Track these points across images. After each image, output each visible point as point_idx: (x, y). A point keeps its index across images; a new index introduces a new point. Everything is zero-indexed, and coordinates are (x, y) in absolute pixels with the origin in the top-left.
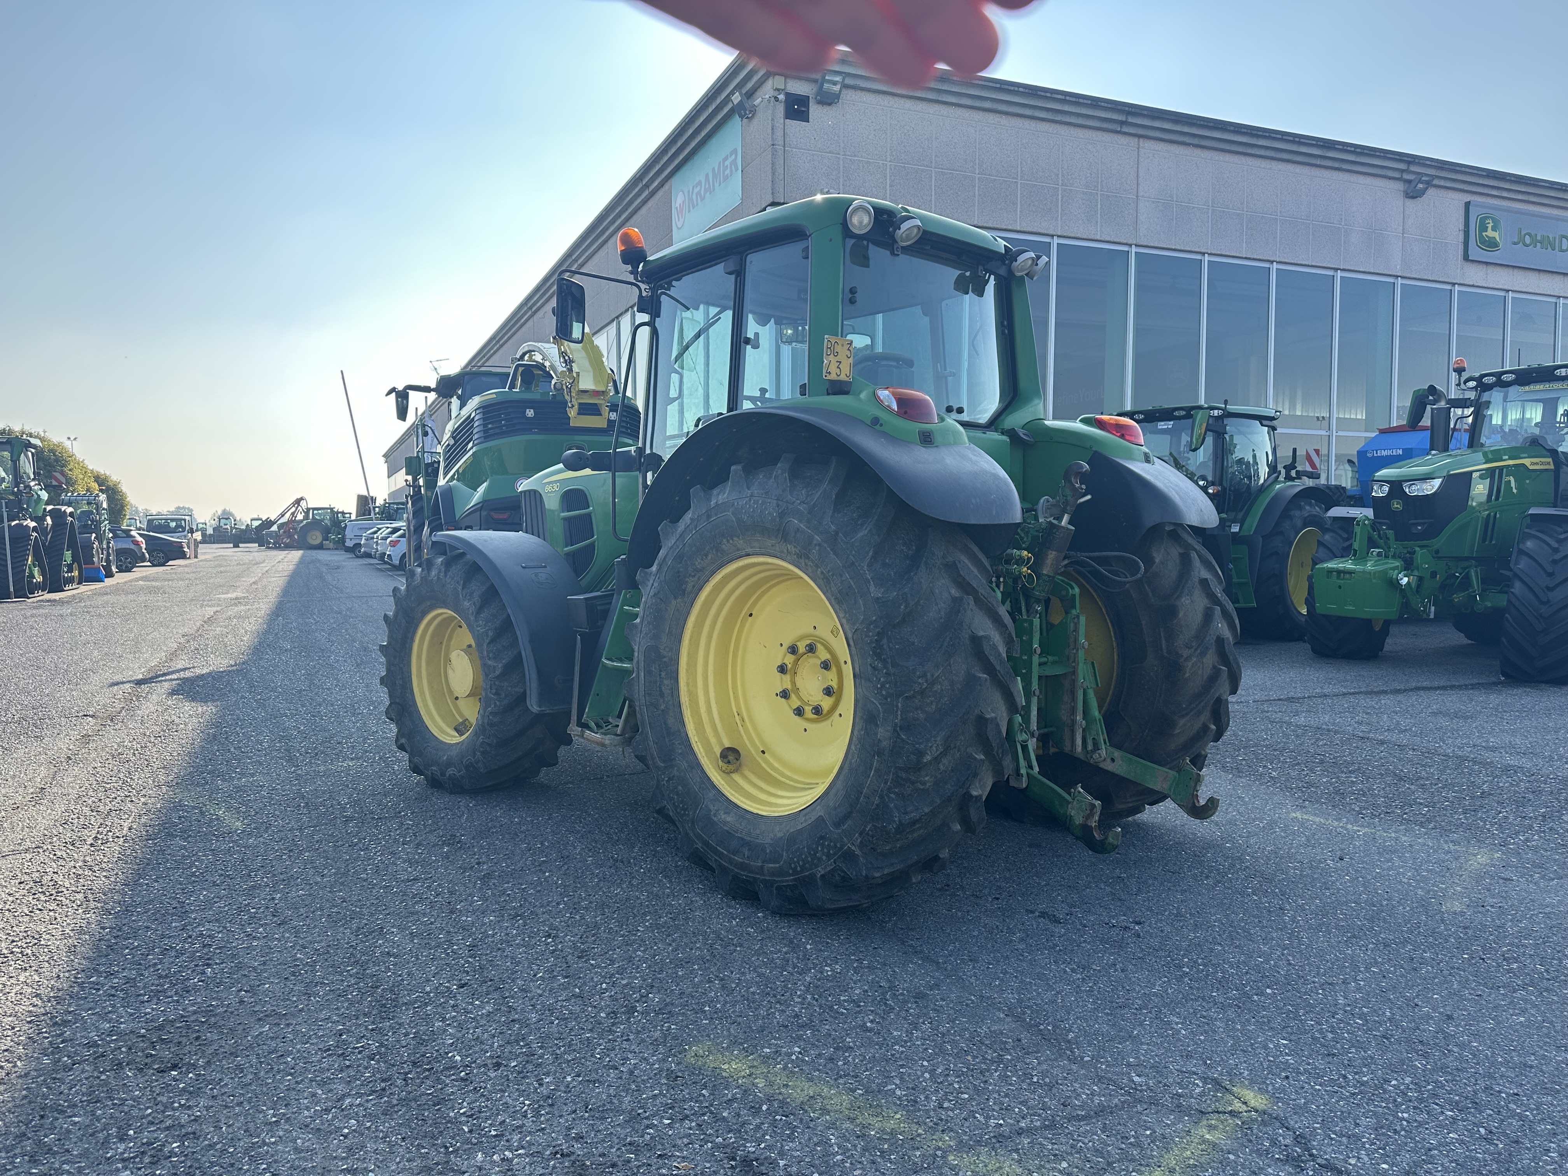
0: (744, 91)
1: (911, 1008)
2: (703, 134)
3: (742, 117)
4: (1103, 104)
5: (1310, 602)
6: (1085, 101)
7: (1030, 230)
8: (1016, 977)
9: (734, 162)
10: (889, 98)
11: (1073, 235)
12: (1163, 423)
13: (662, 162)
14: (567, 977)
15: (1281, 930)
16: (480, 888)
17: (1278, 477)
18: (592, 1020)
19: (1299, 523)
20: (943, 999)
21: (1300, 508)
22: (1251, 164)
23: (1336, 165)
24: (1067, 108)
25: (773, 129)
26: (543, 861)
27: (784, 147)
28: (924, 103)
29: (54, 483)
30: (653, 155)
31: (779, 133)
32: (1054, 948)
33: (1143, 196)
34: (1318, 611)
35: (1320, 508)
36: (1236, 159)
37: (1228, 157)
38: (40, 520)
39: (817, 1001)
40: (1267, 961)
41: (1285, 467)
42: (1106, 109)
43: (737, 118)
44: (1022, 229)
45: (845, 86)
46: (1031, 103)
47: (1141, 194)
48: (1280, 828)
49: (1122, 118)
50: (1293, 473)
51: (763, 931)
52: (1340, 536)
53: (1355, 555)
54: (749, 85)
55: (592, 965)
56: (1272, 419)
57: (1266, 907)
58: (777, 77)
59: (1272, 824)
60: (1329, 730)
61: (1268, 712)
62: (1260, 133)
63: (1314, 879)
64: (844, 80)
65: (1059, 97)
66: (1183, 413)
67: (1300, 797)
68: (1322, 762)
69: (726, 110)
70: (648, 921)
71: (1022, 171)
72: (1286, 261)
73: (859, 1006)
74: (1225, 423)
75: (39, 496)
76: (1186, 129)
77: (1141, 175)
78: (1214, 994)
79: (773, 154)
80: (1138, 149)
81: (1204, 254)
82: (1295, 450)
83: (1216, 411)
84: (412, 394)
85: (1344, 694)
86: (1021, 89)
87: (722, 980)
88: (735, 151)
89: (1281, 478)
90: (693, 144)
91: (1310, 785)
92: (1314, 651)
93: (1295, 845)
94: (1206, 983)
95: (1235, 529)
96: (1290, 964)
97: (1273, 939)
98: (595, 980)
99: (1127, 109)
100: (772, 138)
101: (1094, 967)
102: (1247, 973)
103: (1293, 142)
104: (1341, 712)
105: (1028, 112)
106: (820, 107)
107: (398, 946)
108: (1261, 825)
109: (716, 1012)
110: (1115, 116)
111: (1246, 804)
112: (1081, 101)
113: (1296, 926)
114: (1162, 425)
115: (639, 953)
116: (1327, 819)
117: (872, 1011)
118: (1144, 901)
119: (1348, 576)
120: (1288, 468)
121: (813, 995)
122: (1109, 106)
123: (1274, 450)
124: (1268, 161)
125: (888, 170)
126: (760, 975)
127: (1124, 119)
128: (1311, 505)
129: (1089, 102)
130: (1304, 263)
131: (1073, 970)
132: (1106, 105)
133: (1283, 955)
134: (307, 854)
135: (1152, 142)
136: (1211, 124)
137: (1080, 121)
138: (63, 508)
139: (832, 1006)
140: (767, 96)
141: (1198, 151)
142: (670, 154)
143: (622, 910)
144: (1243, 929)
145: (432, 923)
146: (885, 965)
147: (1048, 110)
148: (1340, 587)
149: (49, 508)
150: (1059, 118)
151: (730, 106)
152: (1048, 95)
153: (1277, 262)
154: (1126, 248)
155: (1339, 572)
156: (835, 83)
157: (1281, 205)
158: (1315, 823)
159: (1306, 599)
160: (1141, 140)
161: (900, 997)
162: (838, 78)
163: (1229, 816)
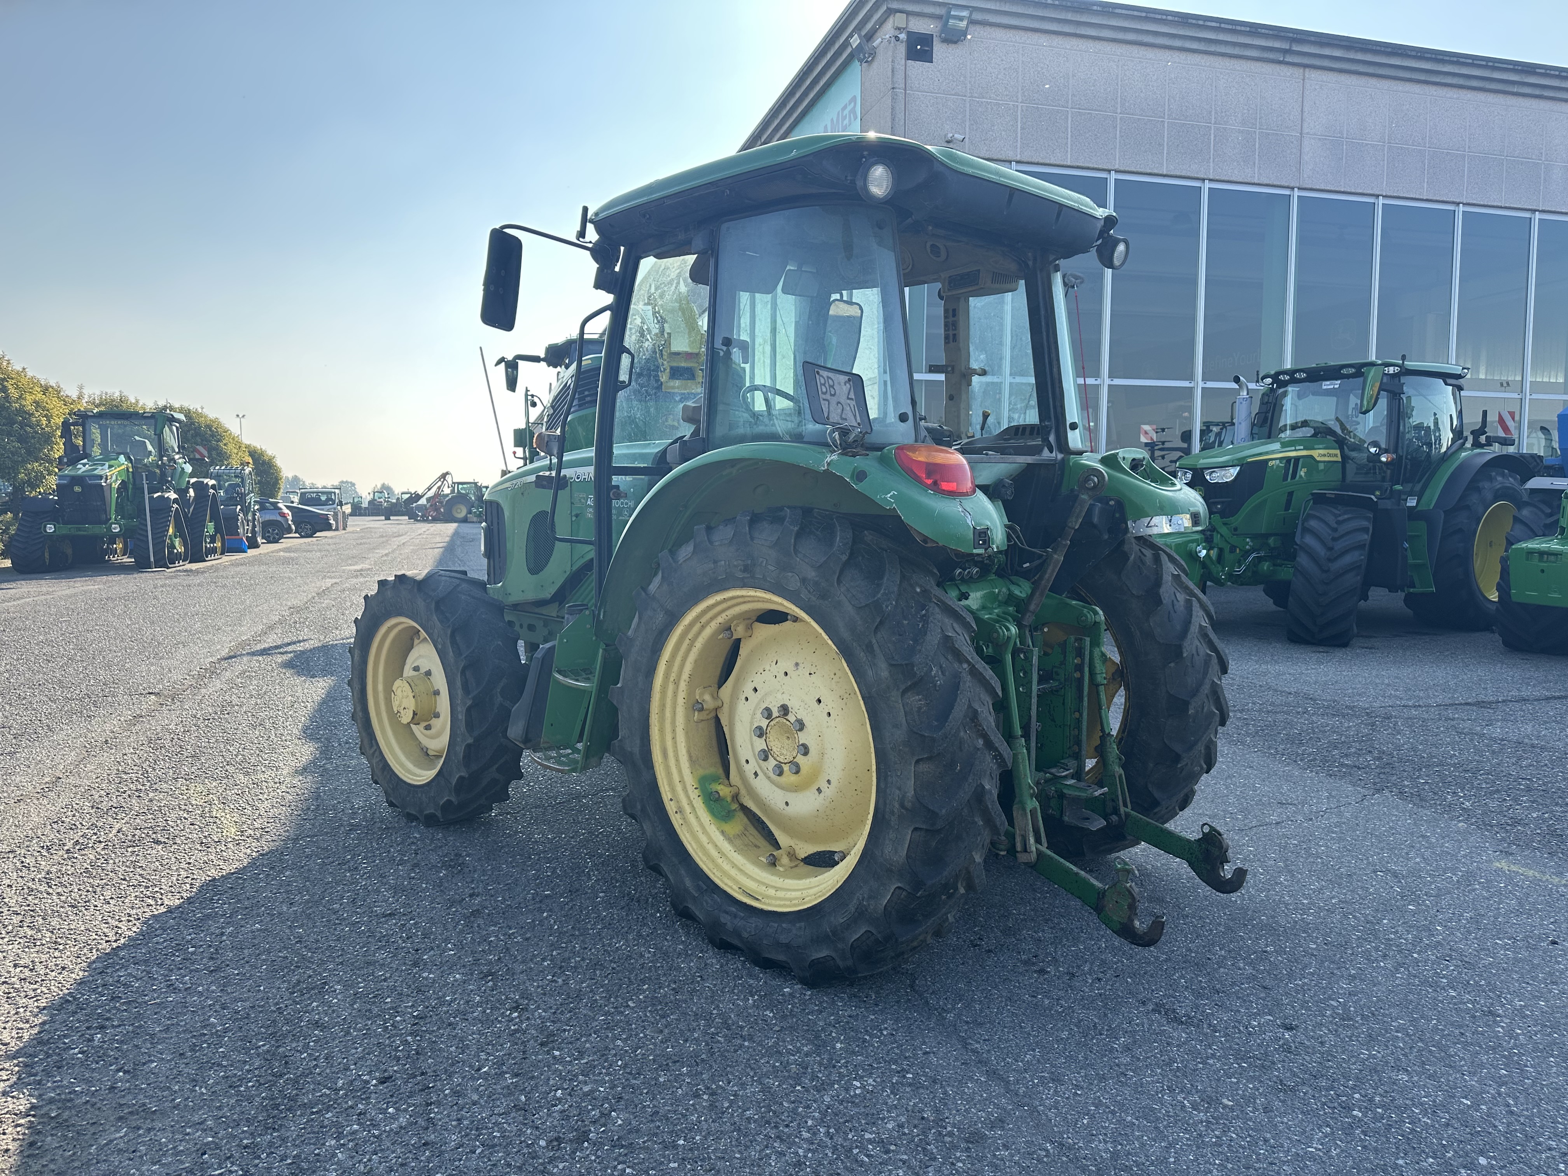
0: (863, 33)
1: (958, 1160)
2: (822, 83)
3: (861, 61)
4: (1263, 31)
5: (1503, 588)
6: (1243, 28)
7: (1178, 174)
8: (1113, 1113)
9: (853, 111)
10: (1022, 33)
11: (1226, 178)
12: (1328, 383)
13: (781, 116)
14: (517, 1075)
15: (1494, 1049)
16: (462, 931)
17: (1464, 444)
18: (525, 1151)
19: (1489, 496)
20: (1006, 1147)
21: (1491, 479)
22: (1435, 93)
23: (1537, 92)
24: (1221, 37)
25: (893, 71)
26: (547, 896)
27: (905, 90)
28: (1060, 38)
29: (198, 456)
30: (771, 110)
31: (900, 76)
32: (1169, 1064)
33: (1308, 133)
34: (1514, 599)
35: (1515, 479)
36: (1417, 88)
37: (1409, 87)
38: (182, 492)
39: (831, 1138)
40: (1476, 1106)
41: (1472, 432)
42: (1266, 36)
43: (857, 63)
44: (1169, 173)
45: (972, 22)
46: (1181, 32)
47: (1305, 131)
48: (1480, 883)
49: (1285, 46)
50: (1483, 439)
51: (784, 1017)
52: (1543, 511)
53: (1562, 533)
54: (869, 26)
55: (554, 1057)
56: (1459, 377)
57: (1469, 1009)
58: (898, 14)
59: (1469, 877)
60: (1533, 746)
61: (1453, 719)
62: (1448, 58)
63: (1534, 967)
64: (971, 14)
65: (1214, 24)
66: (1352, 371)
67: (1503, 839)
68: (1529, 789)
69: (845, 56)
70: (644, 991)
71: (1169, 110)
72: (1475, 202)
73: (887, 1152)
74: (1402, 381)
75: (183, 469)
76: (1360, 56)
77: (1306, 109)
78: (1401, 1162)
79: (893, 98)
80: (1304, 80)
81: (1377, 196)
82: (1485, 413)
83: (1391, 368)
84: (521, 363)
85: (1547, 699)
86: (1170, 18)
87: (713, 1094)
88: (854, 99)
89: (1468, 445)
90: (811, 95)
91: (1517, 822)
92: (1506, 643)
93: (1502, 911)
94: (1388, 1139)
95: (1412, 502)
96: (1512, 1113)
97: (1482, 1066)
98: (551, 1082)
99: (1291, 35)
100: (893, 81)
101: (1225, 1101)
102: (1447, 1125)
103: (1486, 67)
104: (1546, 722)
105: (1178, 43)
106: (944, 46)
107: (333, 1011)
108: (1455, 879)
109: (691, 1149)
110: (1277, 44)
111: (1431, 846)
112: (1239, 28)
113: (1515, 1044)
114: (1327, 385)
115: (619, 1042)
116: (1544, 873)
117: (904, 1162)
118: (1297, 992)
119: (1552, 558)
120: (1476, 434)
121: (829, 1127)
122: (1271, 32)
123: (1460, 414)
124: (1455, 90)
125: (1019, 114)
126: (765, 1089)
127: (1288, 47)
128: (1503, 475)
129: (1248, 29)
130: (1495, 204)
131: (1195, 1106)
132: (1267, 32)
133: (1500, 1094)
134: (287, 873)
135: (1319, 72)
136: (1389, 50)
137: (1237, 51)
138: (206, 481)
139: (851, 1149)
140: (887, 36)
141: (1373, 81)
142: (788, 108)
143: (618, 972)
144: (1438, 1045)
145: (385, 980)
146: (935, 1082)
147: (1199, 40)
148: (1543, 571)
149: (193, 480)
150: (1212, 48)
151: (849, 50)
152: (1201, 22)
153: (1464, 204)
154: (1287, 192)
155: (1542, 553)
156: (961, 19)
157: (1470, 138)
158: (1527, 877)
159: (1498, 584)
160: (1307, 70)
161: (948, 1139)
162: (965, 13)
163: (1410, 864)
